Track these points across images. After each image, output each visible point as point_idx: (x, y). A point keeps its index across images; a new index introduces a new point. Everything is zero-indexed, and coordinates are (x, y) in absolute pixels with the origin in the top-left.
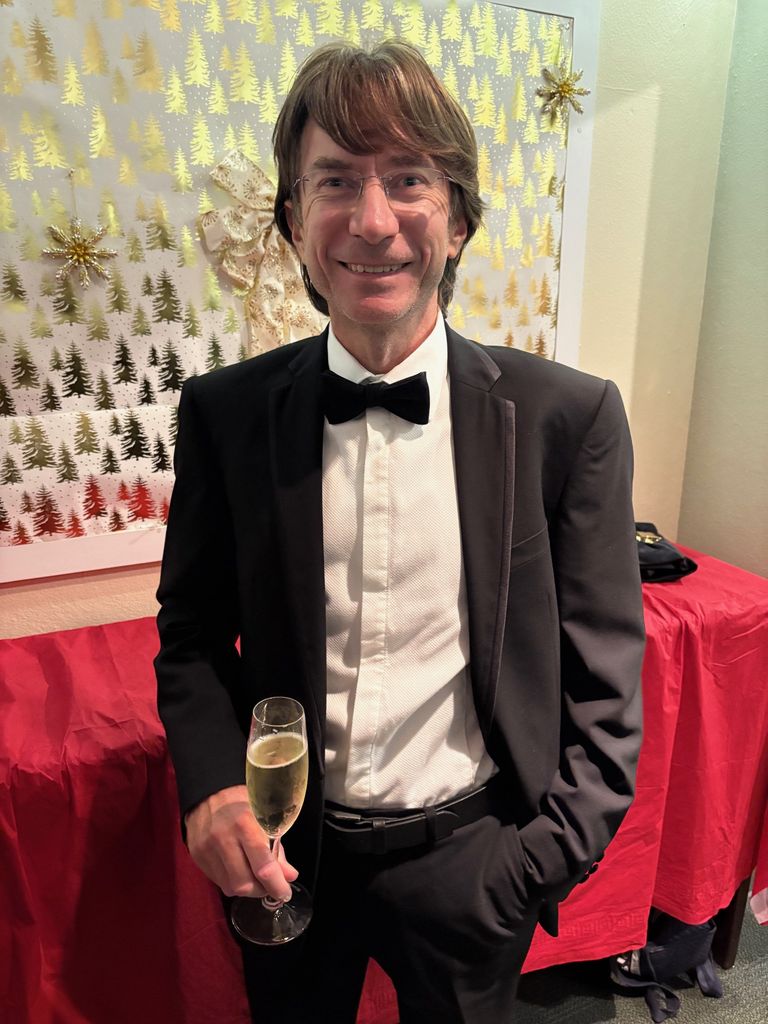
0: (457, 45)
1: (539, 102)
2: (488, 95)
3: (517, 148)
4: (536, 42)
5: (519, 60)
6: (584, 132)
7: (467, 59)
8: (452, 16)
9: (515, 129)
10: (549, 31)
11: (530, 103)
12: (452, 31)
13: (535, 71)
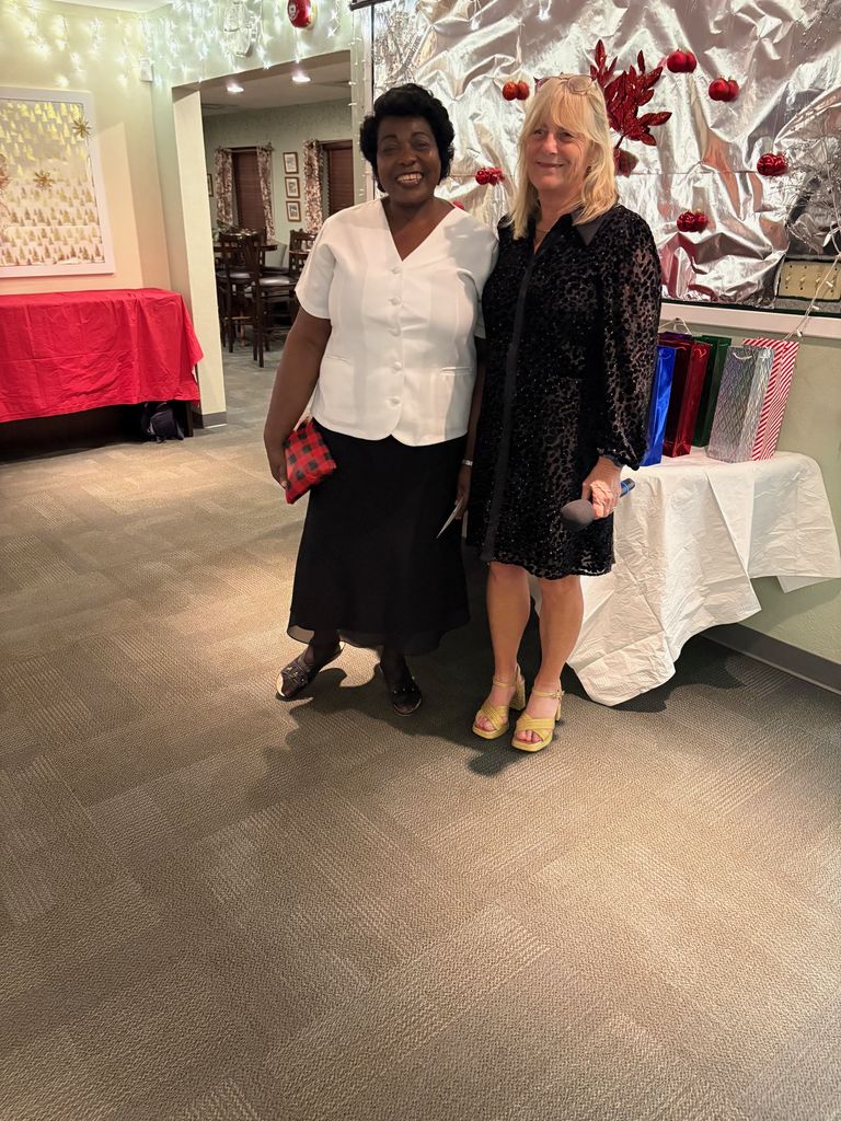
0: (41, 116)
1: (75, 131)
2: (54, 130)
3: (68, 146)
4: (69, 111)
5: (64, 119)
6: (94, 141)
7: (45, 120)
8: (37, 106)
9: (68, 140)
10: (76, 110)
11: (70, 130)
12: (39, 112)
13: (71, 121)
